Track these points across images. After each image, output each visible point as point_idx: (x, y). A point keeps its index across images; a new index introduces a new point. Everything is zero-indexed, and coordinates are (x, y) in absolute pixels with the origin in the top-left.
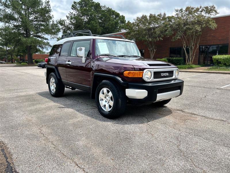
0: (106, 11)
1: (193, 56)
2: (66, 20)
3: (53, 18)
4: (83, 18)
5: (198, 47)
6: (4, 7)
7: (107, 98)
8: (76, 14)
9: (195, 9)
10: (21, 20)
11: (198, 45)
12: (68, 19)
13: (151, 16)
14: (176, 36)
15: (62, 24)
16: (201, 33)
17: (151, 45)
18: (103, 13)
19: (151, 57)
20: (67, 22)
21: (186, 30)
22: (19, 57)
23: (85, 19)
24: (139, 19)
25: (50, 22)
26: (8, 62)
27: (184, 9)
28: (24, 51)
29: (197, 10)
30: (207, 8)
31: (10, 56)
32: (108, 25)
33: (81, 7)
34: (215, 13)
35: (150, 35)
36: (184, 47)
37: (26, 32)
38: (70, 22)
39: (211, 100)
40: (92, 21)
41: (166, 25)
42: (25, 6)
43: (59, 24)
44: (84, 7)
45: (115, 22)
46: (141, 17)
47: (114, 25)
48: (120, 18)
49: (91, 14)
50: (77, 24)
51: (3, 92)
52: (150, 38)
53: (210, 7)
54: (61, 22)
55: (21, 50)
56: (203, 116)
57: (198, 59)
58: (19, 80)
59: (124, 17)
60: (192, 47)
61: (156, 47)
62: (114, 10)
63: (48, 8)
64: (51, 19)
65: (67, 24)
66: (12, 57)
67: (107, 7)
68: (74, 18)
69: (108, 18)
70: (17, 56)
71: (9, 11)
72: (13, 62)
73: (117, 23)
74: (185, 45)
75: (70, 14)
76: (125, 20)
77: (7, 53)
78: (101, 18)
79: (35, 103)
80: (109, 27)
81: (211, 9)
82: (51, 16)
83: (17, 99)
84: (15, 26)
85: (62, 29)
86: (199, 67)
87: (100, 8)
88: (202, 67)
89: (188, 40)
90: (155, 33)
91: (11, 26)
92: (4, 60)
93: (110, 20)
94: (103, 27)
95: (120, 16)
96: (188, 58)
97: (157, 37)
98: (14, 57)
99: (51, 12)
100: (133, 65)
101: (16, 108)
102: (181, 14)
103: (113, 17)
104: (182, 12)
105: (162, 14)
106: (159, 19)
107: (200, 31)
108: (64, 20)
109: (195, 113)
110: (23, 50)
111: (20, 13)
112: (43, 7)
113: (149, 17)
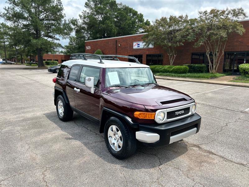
0: (122, 10)
1: (217, 63)
2: (78, 20)
3: (65, 16)
4: (97, 17)
5: (223, 54)
6: (13, 5)
7: (117, 136)
8: (90, 12)
9: (221, 12)
10: (31, 19)
11: (223, 52)
12: (81, 18)
13: (171, 18)
14: (198, 42)
15: (74, 24)
16: (227, 39)
17: (171, 50)
18: (119, 12)
19: (171, 63)
20: (79, 22)
21: (210, 35)
22: (29, 57)
23: (100, 18)
24: (158, 22)
25: (62, 21)
26: (18, 62)
27: (209, 11)
28: (34, 52)
29: (223, 12)
30: (234, 11)
31: (20, 56)
32: (125, 25)
33: (96, 5)
34: (243, 16)
35: (170, 40)
36: (207, 54)
37: (37, 32)
38: (82, 22)
39: (233, 130)
40: (106, 21)
41: (188, 29)
42: (35, 4)
43: (71, 24)
44: (98, 4)
45: (132, 22)
46: (160, 19)
47: (131, 25)
48: (138, 17)
49: (106, 12)
50: (90, 24)
51: (9, 112)
52: (170, 43)
53: (237, 9)
54: (74, 22)
55: (31, 50)
56: (221, 156)
57: (223, 66)
58: (27, 93)
59: (143, 15)
60: (217, 53)
61: (176, 52)
62: (131, 8)
63: (60, 6)
64: (63, 18)
65: (80, 24)
66: (22, 57)
67: (124, 5)
68: (87, 17)
69: (125, 17)
70: (27, 56)
71: (18, 9)
72: (23, 62)
73: (134, 22)
74: (209, 51)
75: (84, 12)
76: (144, 19)
77: (16, 53)
78: (116, 17)
79: (42, 130)
80: (126, 27)
81: (239, 12)
82: (63, 15)
83: (24, 123)
84: (24, 25)
85: (75, 29)
86: (223, 76)
87: (116, 6)
88: (227, 75)
89: (212, 45)
90: (176, 37)
91: (21, 26)
92: (13, 59)
93: (126, 19)
94: (119, 27)
95: (138, 14)
96: (211, 66)
97: (178, 42)
98: (24, 57)
99: (63, 11)
100: (144, 105)
101: (21, 139)
102: (204, 16)
103: (130, 15)
104: (206, 15)
105: (184, 16)
106: (180, 21)
107: (226, 37)
108: (76, 19)
109: (213, 151)
110: (33, 50)
111: (29, 12)
112: (54, 5)
113: (169, 19)
